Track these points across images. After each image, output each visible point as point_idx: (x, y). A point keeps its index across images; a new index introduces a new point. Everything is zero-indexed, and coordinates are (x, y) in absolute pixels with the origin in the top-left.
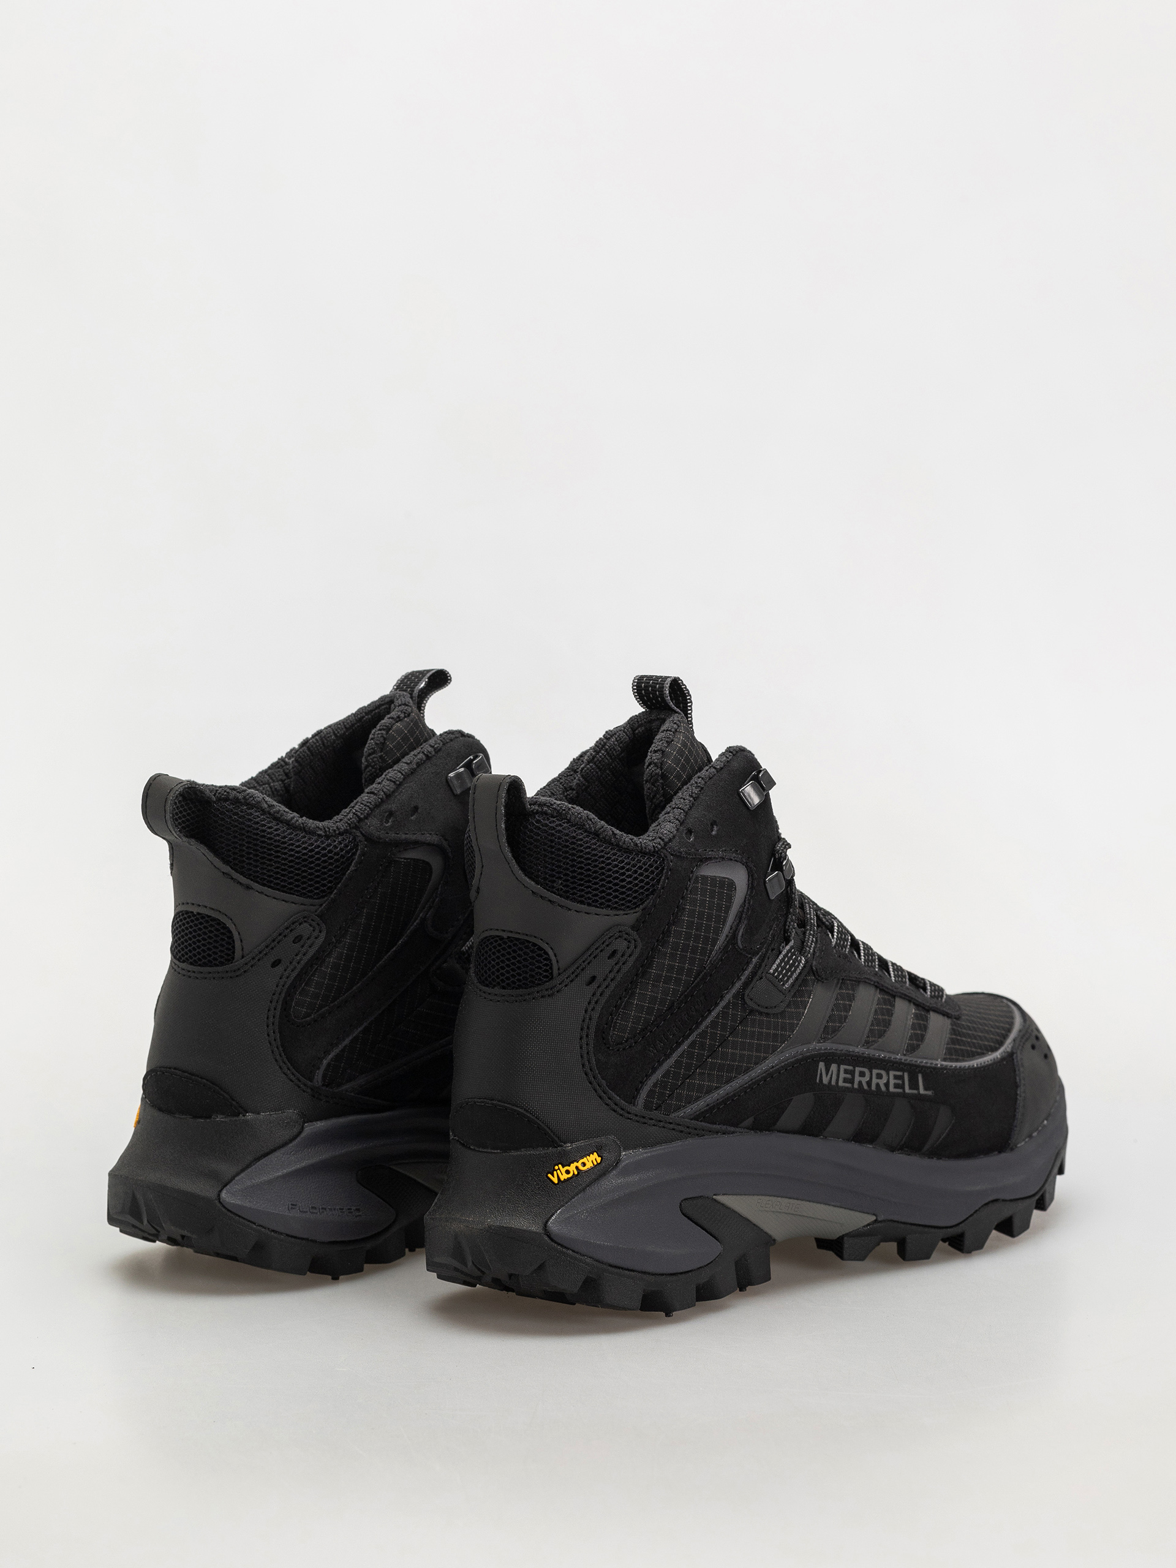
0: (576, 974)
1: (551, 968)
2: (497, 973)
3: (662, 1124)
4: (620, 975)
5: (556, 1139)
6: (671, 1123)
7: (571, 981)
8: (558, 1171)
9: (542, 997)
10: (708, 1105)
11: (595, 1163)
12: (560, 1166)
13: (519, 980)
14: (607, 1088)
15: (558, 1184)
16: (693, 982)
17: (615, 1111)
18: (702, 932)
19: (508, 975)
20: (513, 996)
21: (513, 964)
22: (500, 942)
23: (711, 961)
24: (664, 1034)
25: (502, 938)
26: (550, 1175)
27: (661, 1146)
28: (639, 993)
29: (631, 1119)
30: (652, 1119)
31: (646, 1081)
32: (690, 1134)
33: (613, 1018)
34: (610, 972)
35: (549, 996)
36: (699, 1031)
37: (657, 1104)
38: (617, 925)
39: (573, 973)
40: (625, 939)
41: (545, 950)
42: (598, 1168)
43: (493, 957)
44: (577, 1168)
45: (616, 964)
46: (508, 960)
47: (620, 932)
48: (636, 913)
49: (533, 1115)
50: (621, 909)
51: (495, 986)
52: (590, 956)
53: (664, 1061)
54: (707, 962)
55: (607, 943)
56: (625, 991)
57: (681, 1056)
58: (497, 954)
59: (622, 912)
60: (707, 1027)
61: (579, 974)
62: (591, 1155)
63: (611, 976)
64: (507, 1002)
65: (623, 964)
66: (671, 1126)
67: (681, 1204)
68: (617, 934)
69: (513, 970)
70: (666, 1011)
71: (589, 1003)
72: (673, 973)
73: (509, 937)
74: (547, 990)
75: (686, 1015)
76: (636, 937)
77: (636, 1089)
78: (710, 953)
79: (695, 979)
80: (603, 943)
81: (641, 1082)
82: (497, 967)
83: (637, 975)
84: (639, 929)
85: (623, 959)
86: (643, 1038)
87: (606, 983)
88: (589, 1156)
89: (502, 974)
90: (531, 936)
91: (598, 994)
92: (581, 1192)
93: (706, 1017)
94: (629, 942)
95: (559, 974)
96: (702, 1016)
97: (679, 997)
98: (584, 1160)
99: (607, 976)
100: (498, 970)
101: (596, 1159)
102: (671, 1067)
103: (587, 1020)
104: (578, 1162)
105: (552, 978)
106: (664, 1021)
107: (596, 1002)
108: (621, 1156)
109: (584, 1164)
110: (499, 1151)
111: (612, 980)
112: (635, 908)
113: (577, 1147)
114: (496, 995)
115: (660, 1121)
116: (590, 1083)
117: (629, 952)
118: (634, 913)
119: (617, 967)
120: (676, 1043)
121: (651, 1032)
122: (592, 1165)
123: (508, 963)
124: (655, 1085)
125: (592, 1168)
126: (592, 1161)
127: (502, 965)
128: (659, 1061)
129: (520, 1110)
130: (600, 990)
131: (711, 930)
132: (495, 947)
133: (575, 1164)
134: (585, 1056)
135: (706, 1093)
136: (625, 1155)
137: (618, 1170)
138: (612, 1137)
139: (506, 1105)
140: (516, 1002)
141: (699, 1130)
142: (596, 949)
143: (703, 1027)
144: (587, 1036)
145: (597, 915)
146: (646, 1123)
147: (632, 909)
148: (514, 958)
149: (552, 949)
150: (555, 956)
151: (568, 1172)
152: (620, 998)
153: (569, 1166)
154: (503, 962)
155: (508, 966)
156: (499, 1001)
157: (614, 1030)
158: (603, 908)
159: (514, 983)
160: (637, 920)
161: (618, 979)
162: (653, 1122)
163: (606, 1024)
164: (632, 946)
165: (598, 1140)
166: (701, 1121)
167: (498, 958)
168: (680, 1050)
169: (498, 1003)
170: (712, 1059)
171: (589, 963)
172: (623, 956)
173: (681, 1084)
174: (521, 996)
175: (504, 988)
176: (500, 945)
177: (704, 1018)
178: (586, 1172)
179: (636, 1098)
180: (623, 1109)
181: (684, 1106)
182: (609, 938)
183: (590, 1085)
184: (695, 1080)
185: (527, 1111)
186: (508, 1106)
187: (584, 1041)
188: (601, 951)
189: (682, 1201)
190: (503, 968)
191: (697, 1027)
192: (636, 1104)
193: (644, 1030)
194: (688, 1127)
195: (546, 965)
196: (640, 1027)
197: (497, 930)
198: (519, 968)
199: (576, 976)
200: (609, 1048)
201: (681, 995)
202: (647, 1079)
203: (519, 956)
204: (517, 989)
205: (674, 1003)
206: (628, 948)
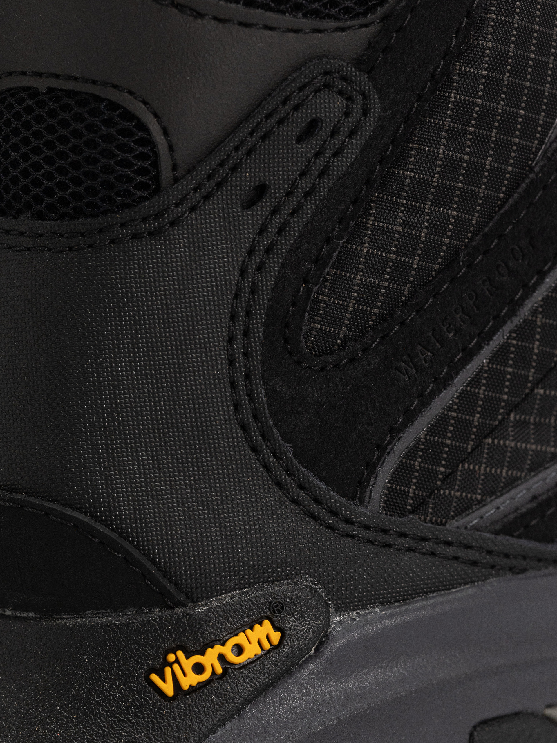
0: (217, 179)
1: (156, 165)
2: (23, 181)
3: (428, 546)
4: (328, 182)
5: (171, 587)
6: (448, 544)
7: (207, 198)
8: (176, 667)
9: (135, 236)
10: (534, 498)
11: (267, 646)
12: (180, 653)
13: (76, 196)
14: (296, 462)
15: (174, 698)
16: (505, 201)
17: (314, 518)
18: (525, 79)
19: (49, 184)
20: (62, 236)
21: (62, 155)
22: (29, 102)
23: (545, 152)
24: (434, 330)
25: (33, 93)
26: (154, 677)
27: (427, 599)
28: (374, 229)
29: (353, 537)
30: (404, 535)
31: (389, 443)
32: (493, 567)
33: (309, 290)
34: (303, 174)
35: (150, 234)
36: (517, 321)
37: (415, 497)
38: (320, 57)
39: (209, 177)
40: (341, 93)
41: (138, 119)
42: (275, 657)
43: (14, 140)
44: (222, 658)
45: (317, 155)
46: (50, 145)
47: (326, 73)
48: (366, 26)
49: (112, 530)
50: (329, 17)
51: (19, 212)
52: (251, 134)
53: (434, 394)
54: (535, 154)
55: (294, 101)
56: (340, 223)
57: (475, 382)
58: (24, 133)
59: (331, 24)
60: (534, 312)
61: (225, 179)
62: (257, 626)
63: (305, 184)
64: (50, 250)
65: (336, 154)
66: (450, 551)
67: (471, 735)
68: (320, 80)
69: (62, 171)
70: (439, 272)
71: (251, 252)
72: (457, 180)
73: (51, 90)
74: (145, 220)
75: (487, 283)
76: (368, 86)
77: (367, 464)
78: (544, 134)
79: (509, 195)
80: (284, 103)
81: (379, 447)
82: (23, 165)
83: (368, 183)
84: (373, 68)
85: (336, 142)
86: (382, 338)
87: (293, 202)
88: (252, 628)
89: (36, 183)
90: (105, 84)
91: (273, 229)
92: (232, 717)
93: (534, 289)
94: (350, 99)
95: (176, 180)
96: (525, 286)
97: (471, 239)
98: (241, 639)
99: (294, 185)
100: (25, 173)
101: (268, 637)
102: (450, 409)
103: (245, 294)
104: (223, 644)
105: (158, 190)
106: (434, 297)
107: (268, 250)
108: (328, 626)
109: (239, 649)
110: (31, 614)
111: (307, 194)
112: (365, 14)
113: (223, 608)
114: (22, 234)
115: (424, 539)
116: (254, 449)
117: (348, 124)
118: (361, 26)
119: (320, 163)
120: (463, 350)
121: (403, 323)
122: (259, 651)
123: (49, 153)
124: (412, 453)
125: (259, 658)
126: (259, 642)
127: (34, 159)
128: (420, 396)
129: (81, 517)
130: (278, 220)
131: (547, 75)
132: (18, 116)
133: (218, 649)
134: (241, 382)
135: (530, 470)
136: (340, 623)
137: (321, 660)
138: (308, 581)
139: (46, 504)
140: (71, 249)
141: (516, 557)
142: (268, 116)
143: (525, 311)
144: (246, 334)
145: (271, 29)
146: (390, 546)
147: (357, 15)
148: (64, 140)
149: (156, 115)
150: (166, 133)
151: (199, 669)
152: (328, 241)
153: (203, 653)
154: (37, 151)
155: (49, 161)
156: (29, 249)
157: (312, 320)
158: (283, 12)
159: (63, 202)
160: (370, 43)
161: (323, 191)
162: (406, 542)
163: (294, 304)
164: (357, 111)
165: (274, 588)
166: (519, 537)
167: (26, 141)
168: (472, 368)
169: (27, 254)
170: (544, 388)
171: (249, 153)
172: (334, 133)
173: (473, 450)
174: (82, 235)
175: (40, 216)
176: (29, 110)
177: (529, 291)
178: (243, 666)
179: (366, 487)
180: (334, 513)
181: (479, 502)
182: (301, 89)
183: (253, 456)
184: (505, 438)
185: (97, 519)
186: (52, 505)
187: (239, 345)
188: (281, 122)
189: (475, 727)
190: (37, 167)
191: (512, 313)
192: (367, 499)
193: (385, 320)
194: (489, 552)
195: (142, 157)
196: (376, 311)
197: (24, 73)
198: (76, 165)
199: (219, 185)
200: (299, 363)
201: (475, 234)
202: (392, 438)
203: (76, 134)
204: (72, 218)
205: (457, 254)
206: (347, 114)
